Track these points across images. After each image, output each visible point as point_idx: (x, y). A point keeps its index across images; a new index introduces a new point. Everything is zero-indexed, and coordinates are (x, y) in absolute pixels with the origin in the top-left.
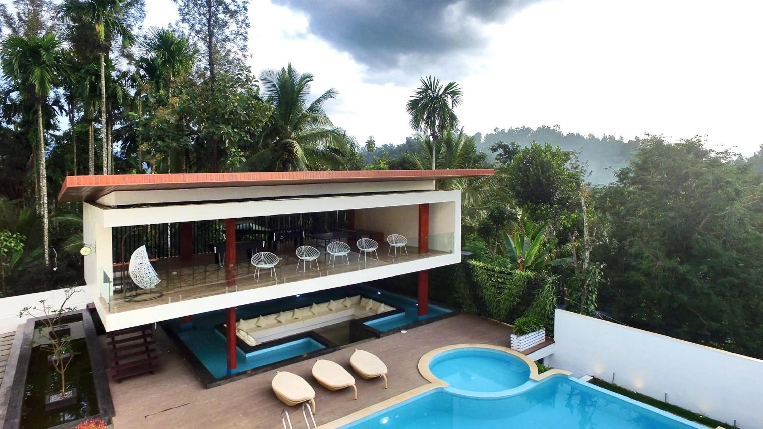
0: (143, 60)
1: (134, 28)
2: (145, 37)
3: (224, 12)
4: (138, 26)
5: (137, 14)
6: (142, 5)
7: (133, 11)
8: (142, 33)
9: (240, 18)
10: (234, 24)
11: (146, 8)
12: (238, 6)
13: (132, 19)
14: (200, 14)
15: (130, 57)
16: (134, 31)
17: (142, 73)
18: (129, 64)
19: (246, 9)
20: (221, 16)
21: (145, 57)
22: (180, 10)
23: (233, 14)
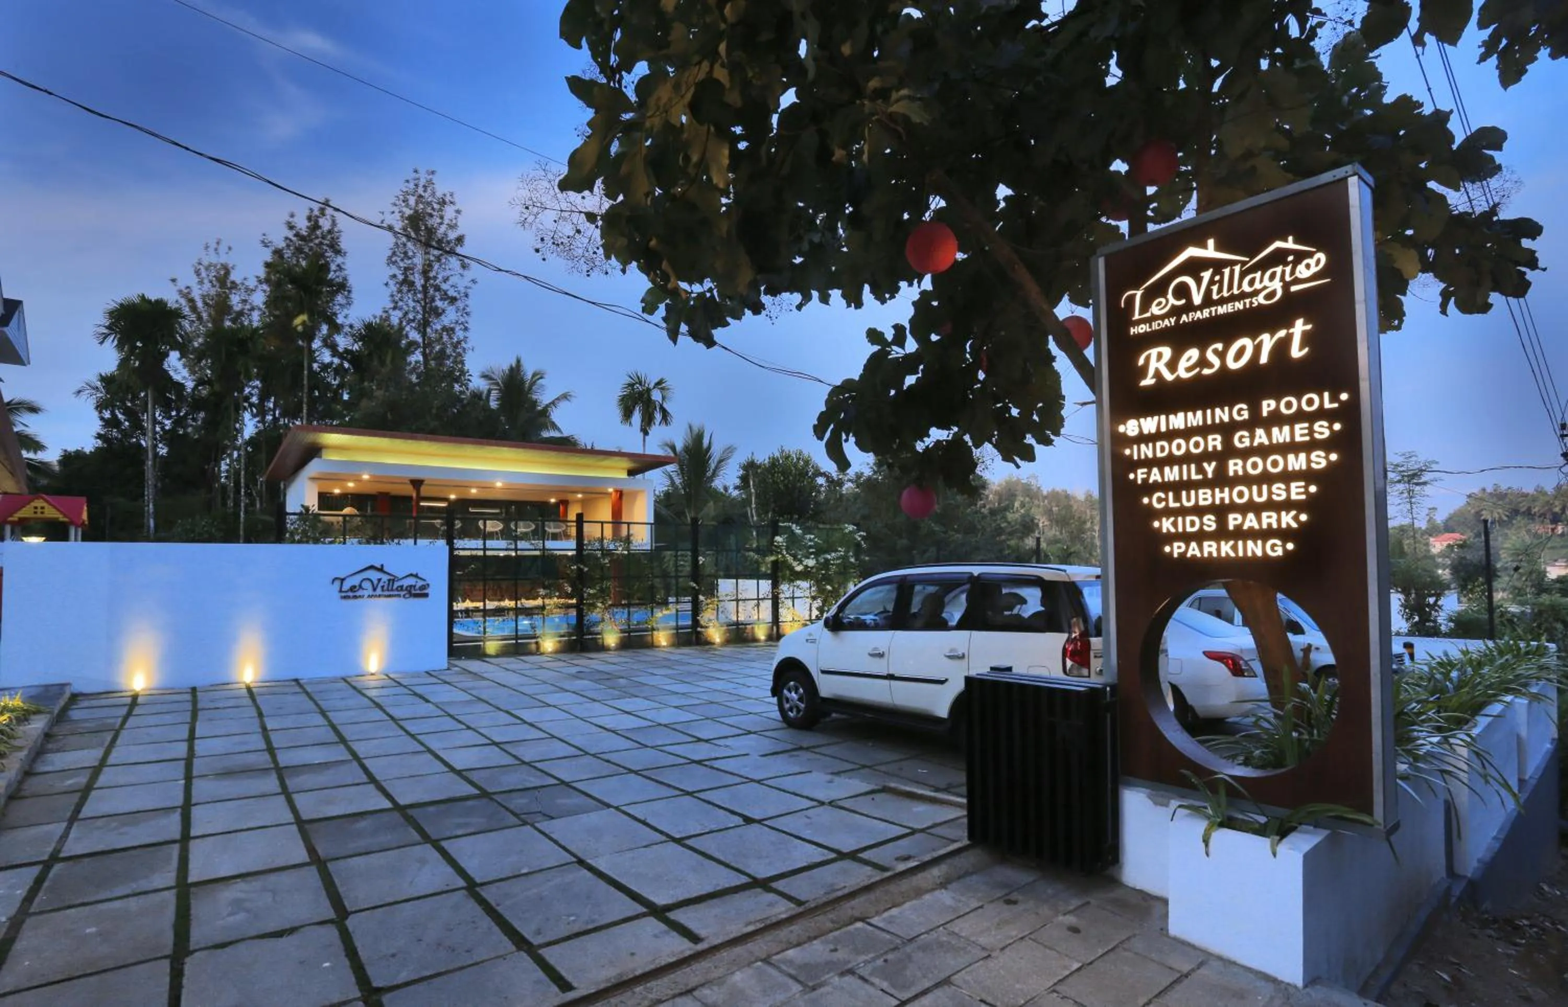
0: (346, 351)
1: (339, 316)
2: (351, 326)
3: (441, 299)
4: (343, 314)
5: (343, 301)
6: (349, 292)
7: (340, 298)
8: (348, 322)
9: (460, 304)
10: (454, 311)
11: (353, 295)
12: (459, 293)
13: (338, 307)
14: (414, 301)
15: (333, 347)
16: (340, 320)
17: (346, 365)
18: (333, 356)
19: (467, 296)
20: (439, 303)
21: (350, 348)
22: (392, 296)
23: (453, 300)
